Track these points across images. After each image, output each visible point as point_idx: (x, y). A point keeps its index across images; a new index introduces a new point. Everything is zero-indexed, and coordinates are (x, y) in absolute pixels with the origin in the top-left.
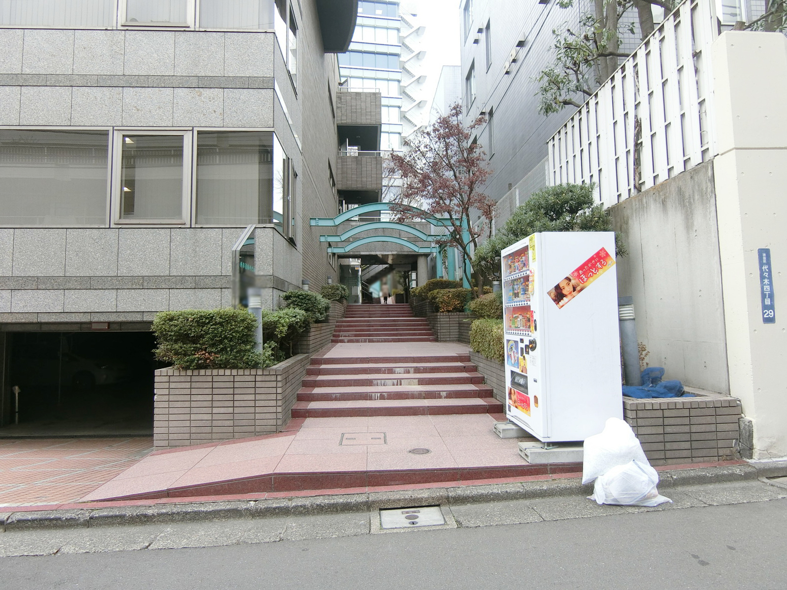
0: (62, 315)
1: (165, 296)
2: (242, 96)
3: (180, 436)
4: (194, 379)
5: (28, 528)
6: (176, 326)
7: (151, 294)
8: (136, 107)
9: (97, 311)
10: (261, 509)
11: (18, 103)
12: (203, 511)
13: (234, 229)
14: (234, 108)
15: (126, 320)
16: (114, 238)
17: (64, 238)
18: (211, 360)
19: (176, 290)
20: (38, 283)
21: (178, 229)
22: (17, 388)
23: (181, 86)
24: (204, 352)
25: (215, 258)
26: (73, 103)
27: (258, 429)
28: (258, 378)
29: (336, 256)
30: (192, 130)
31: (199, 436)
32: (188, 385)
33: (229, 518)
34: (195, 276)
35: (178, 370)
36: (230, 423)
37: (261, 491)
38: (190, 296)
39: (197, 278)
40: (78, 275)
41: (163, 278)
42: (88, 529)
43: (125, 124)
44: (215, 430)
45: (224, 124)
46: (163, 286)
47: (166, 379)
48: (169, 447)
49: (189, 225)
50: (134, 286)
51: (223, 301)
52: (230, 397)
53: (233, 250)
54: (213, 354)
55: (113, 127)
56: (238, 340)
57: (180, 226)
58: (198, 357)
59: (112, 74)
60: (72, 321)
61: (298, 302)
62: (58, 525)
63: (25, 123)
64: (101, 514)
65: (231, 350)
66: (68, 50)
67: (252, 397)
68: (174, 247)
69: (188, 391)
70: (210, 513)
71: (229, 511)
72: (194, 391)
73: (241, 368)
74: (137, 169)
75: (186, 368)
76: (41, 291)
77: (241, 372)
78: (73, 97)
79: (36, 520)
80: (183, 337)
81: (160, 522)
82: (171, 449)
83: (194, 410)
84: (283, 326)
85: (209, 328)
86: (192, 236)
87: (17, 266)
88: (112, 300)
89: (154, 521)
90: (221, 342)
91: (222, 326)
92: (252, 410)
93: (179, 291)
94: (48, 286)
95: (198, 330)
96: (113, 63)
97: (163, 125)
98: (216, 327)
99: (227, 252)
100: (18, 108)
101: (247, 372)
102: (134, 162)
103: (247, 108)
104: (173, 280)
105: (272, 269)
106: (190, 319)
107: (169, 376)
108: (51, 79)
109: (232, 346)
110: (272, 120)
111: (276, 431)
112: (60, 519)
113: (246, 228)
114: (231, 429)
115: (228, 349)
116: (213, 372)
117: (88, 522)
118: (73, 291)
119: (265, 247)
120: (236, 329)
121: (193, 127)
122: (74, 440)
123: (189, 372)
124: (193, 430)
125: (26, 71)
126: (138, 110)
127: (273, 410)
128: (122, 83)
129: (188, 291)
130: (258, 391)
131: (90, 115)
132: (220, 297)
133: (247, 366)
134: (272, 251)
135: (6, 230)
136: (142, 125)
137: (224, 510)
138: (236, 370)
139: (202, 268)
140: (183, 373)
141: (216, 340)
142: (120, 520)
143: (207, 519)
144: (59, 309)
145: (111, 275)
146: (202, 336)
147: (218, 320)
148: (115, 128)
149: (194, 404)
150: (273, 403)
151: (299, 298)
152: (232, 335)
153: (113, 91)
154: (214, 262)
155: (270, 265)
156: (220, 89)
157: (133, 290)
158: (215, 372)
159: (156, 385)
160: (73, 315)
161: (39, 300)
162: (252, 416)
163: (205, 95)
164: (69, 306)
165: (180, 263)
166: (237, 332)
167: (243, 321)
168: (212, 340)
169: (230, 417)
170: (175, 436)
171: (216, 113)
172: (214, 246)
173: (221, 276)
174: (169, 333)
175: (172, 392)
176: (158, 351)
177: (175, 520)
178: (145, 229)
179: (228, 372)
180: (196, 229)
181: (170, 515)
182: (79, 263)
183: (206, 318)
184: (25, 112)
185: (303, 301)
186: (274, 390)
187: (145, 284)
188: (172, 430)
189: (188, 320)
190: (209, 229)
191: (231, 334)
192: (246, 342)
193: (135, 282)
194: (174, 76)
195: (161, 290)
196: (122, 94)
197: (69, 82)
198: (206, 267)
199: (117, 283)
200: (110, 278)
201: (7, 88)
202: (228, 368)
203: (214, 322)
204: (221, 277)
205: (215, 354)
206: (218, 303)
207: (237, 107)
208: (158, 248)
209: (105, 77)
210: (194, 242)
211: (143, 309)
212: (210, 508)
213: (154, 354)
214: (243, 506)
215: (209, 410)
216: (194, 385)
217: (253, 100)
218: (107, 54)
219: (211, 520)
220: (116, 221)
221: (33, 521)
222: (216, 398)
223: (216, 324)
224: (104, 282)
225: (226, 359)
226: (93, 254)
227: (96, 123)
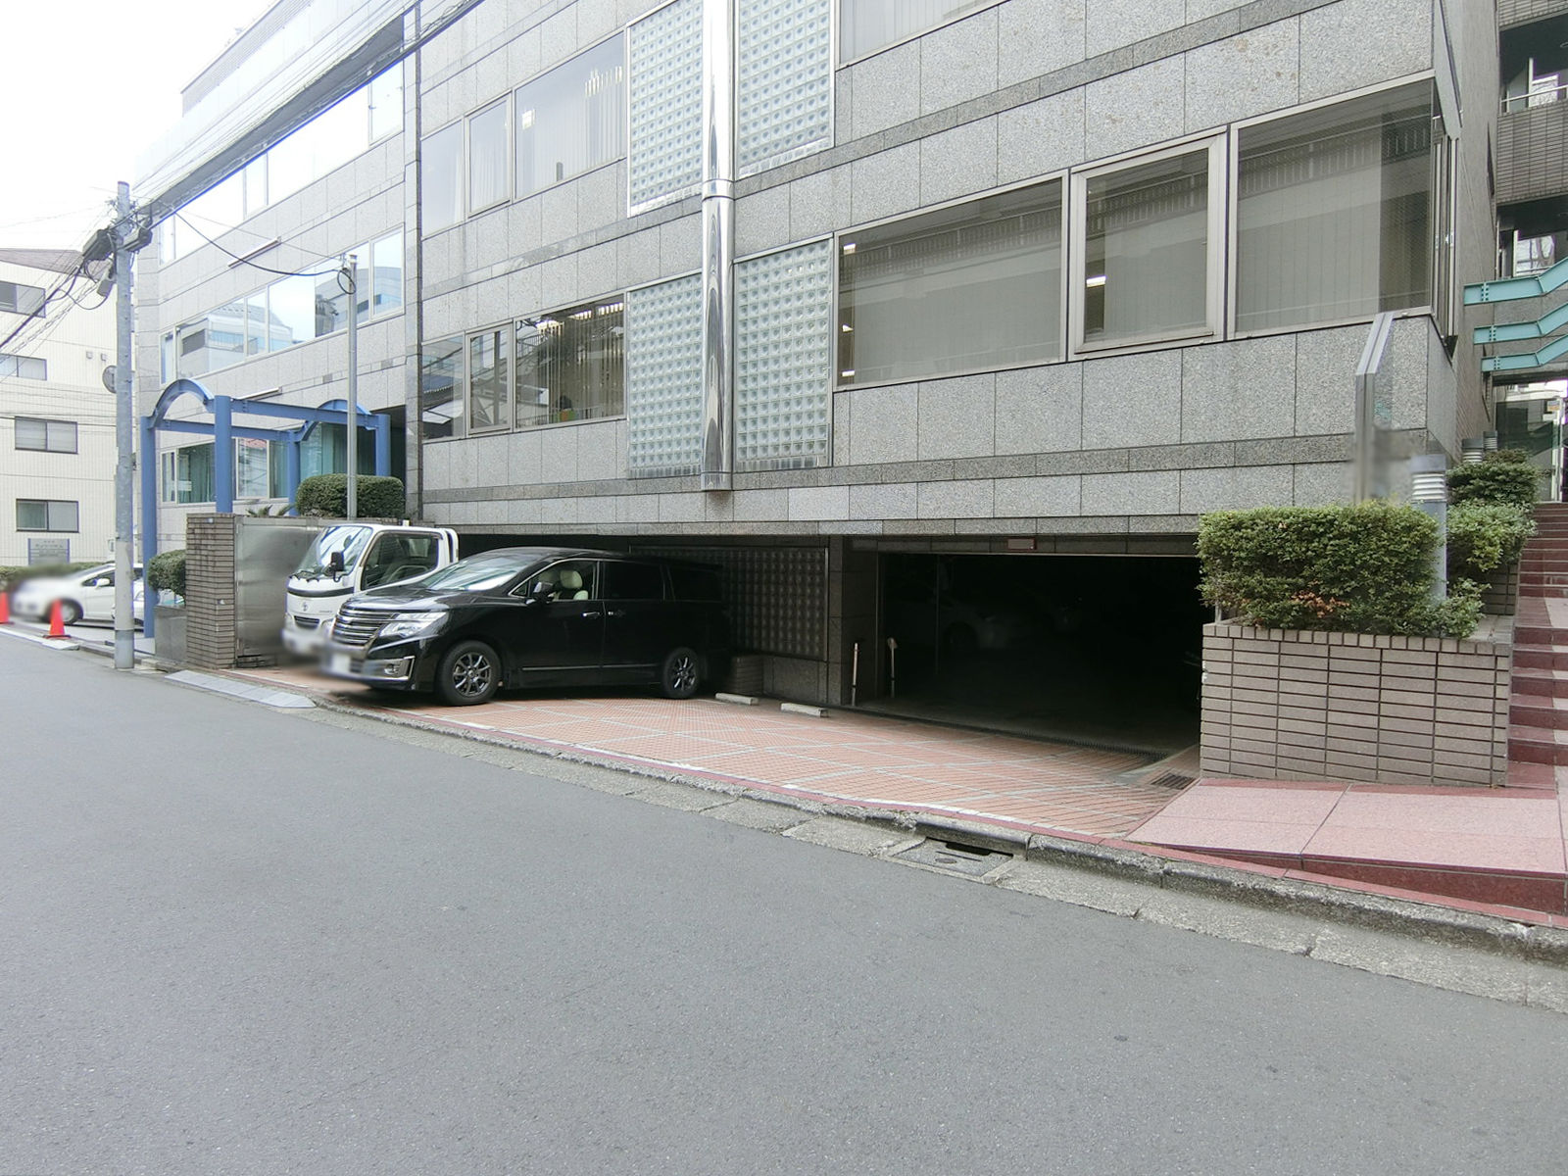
0: (991, 523)
1: (1171, 485)
2: (1346, 18)
3: (1254, 758)
4: (1286, 648)
5: (1061, 863)
6: (1249, 539)
7: (1144, 480)
8: (1110, 117)
9: (1048, 515)
10: (1550, 946)
11: (917, 170)
12: (1401, 916)
13: (1325, 331)
14: (1325, 52)
15: (1097, 531)
16: (1074, 380)
17: (992, 389)
18: (1327, 612)
19: (1193, 472)
20: (953, 470)
21: (1197, 348)
22: (892, 641)
23: (1201, 42)
24: (1312, 595)
25: (1281, 400)
26: (1000, 143)
27: (1439, 770)
28: (1444, 660)
29: (1490, 381)
30: (1228, 132)
31: (1295, 765)
32: (1273, 660)
33: (1466, 943)
34: (1235, 442)
35: (1253, 628)
36: (1372, 748)
37: (1532, 906)
38: (1224, 483)
39: (1238, 445)
40: (1016, 453)
41: (1168, 449)
42: (1162, 891)
43: (1090, 157)
44: (1332, 757)
45: (1302, 96)
46: (1169, 466)
47: (1226, 644)
48: (1230, 776)
49: (1222, 336)
50: (1112, 468)
51: (1297, 491)
52: (1373, 694)
53: (1357, 374)
54: (1332, 600)
55: (1069, 169)
56: (1395, 572)
57: (1201, 341)
58: (1299, 605)
59: (1064, 65)
60: (1007, 532)
61: (1495, 490)
62: (1110, 870)
63: (928, 202)
64: (1184, 870)
65: (1379, 593)
66: (988, 48)
67: (1428, 700)
68: (1190, 385)
69: (1273, 673)
70: (1417, 923)
71: (1465, 929)
72: (1285, 673)
73: (1400, 634)
74: (1107, 238)
75: (1270, 625)
76: (959, 483)
77: (1399, 642)
78: (1000, 133)
79: (1074, 853)
80: (1266, 562)
81: (1302, 912)
82: (1233, 781)
83: (1285, 712)
84: (1491, 545)
85: (1326, 545)
86: (1228, 358)
87: (924, 444)
88: (1072, 496)
89: (1290, 909)
90: (1352, 575)
91: (1356, 540)
92: (1427, 728)
93: (1200, 473)
94: (971, 474)
95: (1302, 548)
96: (1066, 43)
97: (1166, 137)
98: (1341, 542)
99: (1309, 385)
100: (917, 178)
101: (1416, 643)
102: (1103, 226)
103: (1360, 41)
104: (1188, 451)
105: (1423, 414)
106: (1280, 526)
107: (1233, 638)
108: (964, 112)
109: (1379, 585)
110: (1429, 50)
111: (1488, 783)
112: (1113, 861)
113: (1372, 322)
114: (1371, 762)
115: (1372, 591)
116: (1330, 637)
117: (1161, 879)
118: (1007, 481)
119: (1407, 363)
120: (1391, 547)
121: (1229, 125)
122: (989, 736)
123: (1276, 634)
124: (1283, 750)
125: (926, 111)
126: (1114, 121)
127: (1486, 734)
128: (1085, 77)
129: (1220, 474)
130: (1442, 687)
131: (1028, 157)
132: (1291, 484)
133: (1417, 630)
134: (1424, 372)
135: (907, 386)
136: (1123, 149)
137: (1452, 925)
138: (1388, 637)
139: (1251, 423)
140: (1262, 634)
141: (1342, 571)
142: (1222, 890)
143: (1409, 933)
144: (986, 513)
145: (1070, 450)
146: (1310, 562)
147: (1349, 528)
148: (1073, 170)
149: (1284, 699)
150: (1487, 719)
151: (1494, 480)
152: (1383, 561)
153: (1067, 99)
154: (1276, 409)
155: (1419, 405)
156: (1291, 20)
157: (1110, 476)
158: (1335, 638)
159: (1205, 654)
160: (1008, 522)
161: (957, 497)
162: (1426, 742)
163: (1256, 44)
164: (1003, 508)
165: (1203, 418)
166: (1397, 554)
167: (1409, 529)
168: (1332, 570)
169: (1372, 735)
170: (1244, 757)
171: (1283, 77)
172: (1279, 373)
173: (1295, 437)
174: (1236, 554)
175: (1238, 669)
176: (1206, 588)
177: (1334, 916)
178: (1131, 357)
179: (1366, 640)
180: (1237, 343)
181: (1323, 904)
182: (1016, 431)
183: (1319, 524)
184: (927, 183)
185: (1507, 488)
186: (1489, 691)
187: (1133, 463)
188: (1236, 744)
189: (1276, 526)
190: (1265, 339)
191: (1377, 559)
192: (1414, 579)
193: (1113, 460)
194: (1186, 26)
195: (1164, 473)
196: (1083, 100)
197: (993, 106)
198: (1260, 420)
199: (1082, 462)
200: (1068, 456)
201: (900, 149)
202: (1369, 633)
203: (1336, 532)
204: (1295, 440)
205: (1337, 601)
206: (1288, 495)
207: (1333, 47)
208: (1156, 390)
209: (1052, 75)
210: (1232, 371)
211: (1129, 510)
212: (1417, 913)
213: (1199, 593)
214: (1503, 930)
215: (1320, 716)
216: (1285, 661)
217: (1375, 18)
218: (1055, 30)
219: (1419, 937)
220: (1078, 346)
221: (1070, 853)
222: (1335, 691)
223: (1341, 536)
224: (1059, 462)
225: (1365, 611)
226: (1039, 412)
227: (1039, 169)
